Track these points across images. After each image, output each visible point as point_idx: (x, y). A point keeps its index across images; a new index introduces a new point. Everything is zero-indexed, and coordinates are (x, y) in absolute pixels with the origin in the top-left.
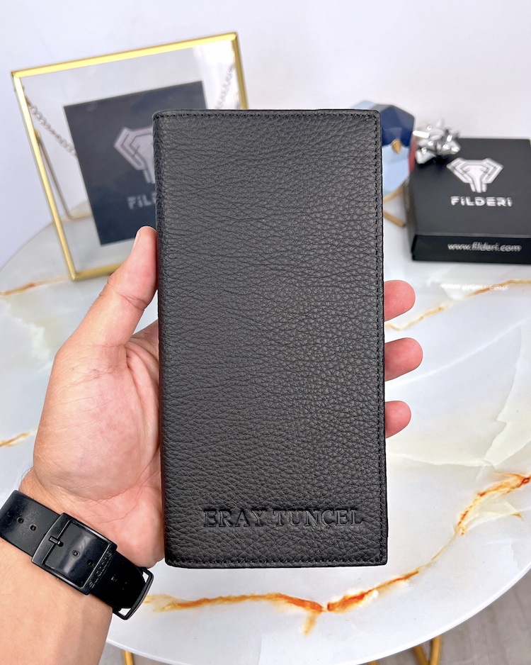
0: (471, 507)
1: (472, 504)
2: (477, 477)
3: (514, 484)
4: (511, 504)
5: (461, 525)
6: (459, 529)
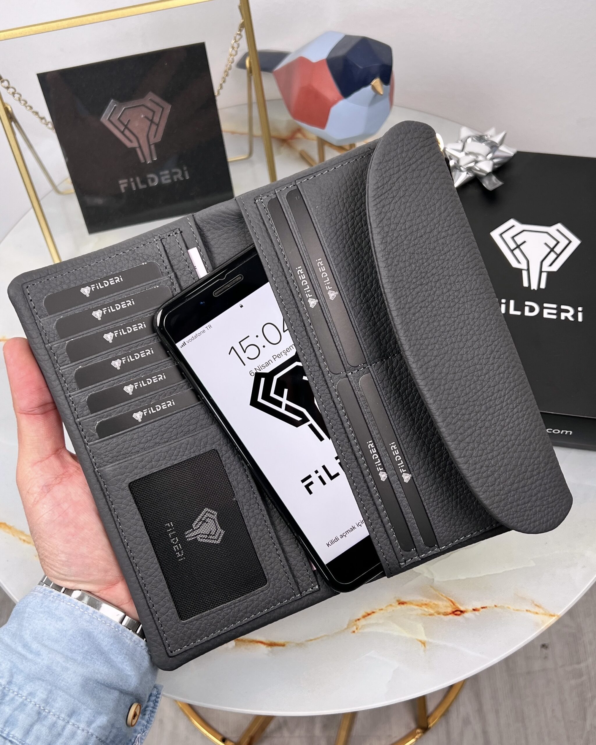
0: (382, 609)
1: (383, 607)
2: (409, 584)
3: (443, 610)
4: (424, 629)
5: (358, 622)
6: (353, 626)
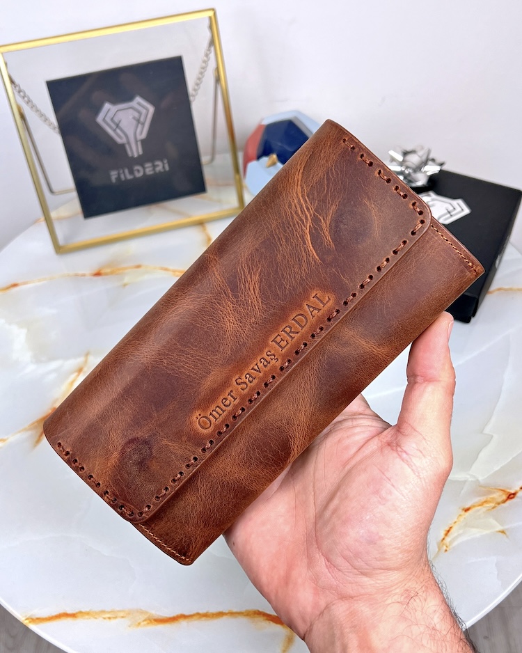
0: (455, 522)
1: (456, 520)
2: (463, 492)
3: (500, 500)
4: (496, 520)
5: (444, 542)
6: (442, 546)
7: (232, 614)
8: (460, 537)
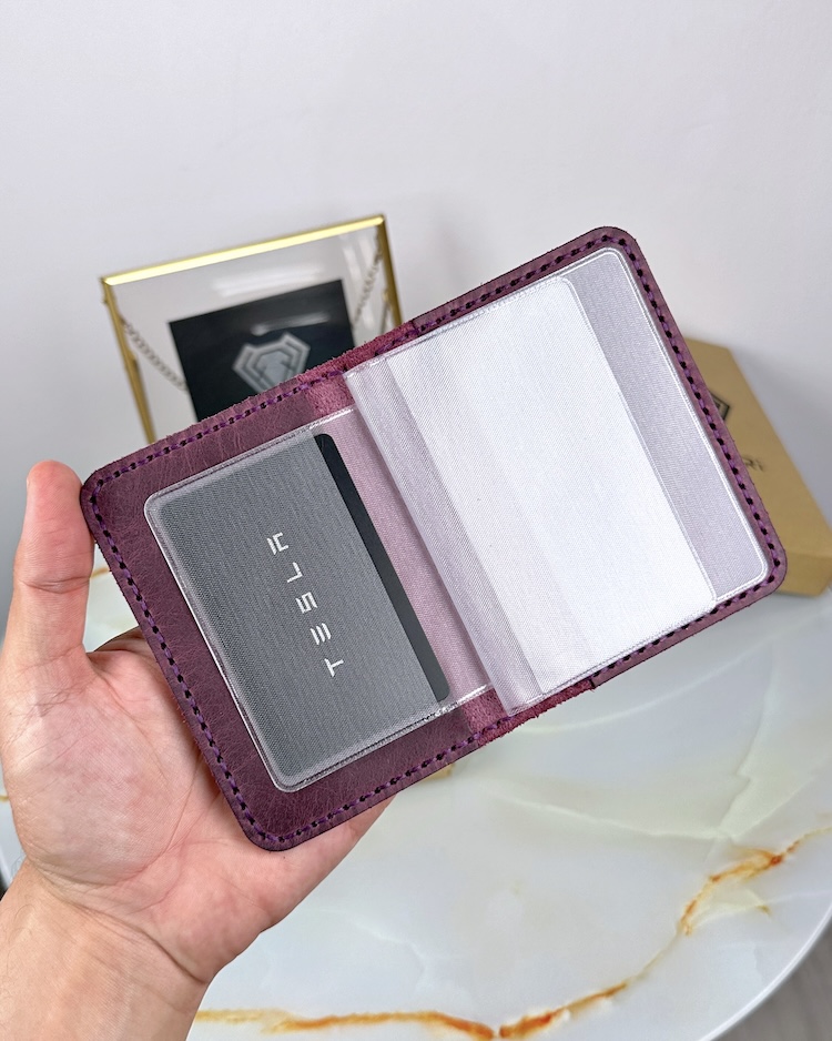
0: (700, 896)
1: (700, 891)
2: (710, 854)
3: (760, 865)
4: (755, 893)
5: (686, 921)
6: (684, 927)
7: (400, 1017)
8: (706, 916)
